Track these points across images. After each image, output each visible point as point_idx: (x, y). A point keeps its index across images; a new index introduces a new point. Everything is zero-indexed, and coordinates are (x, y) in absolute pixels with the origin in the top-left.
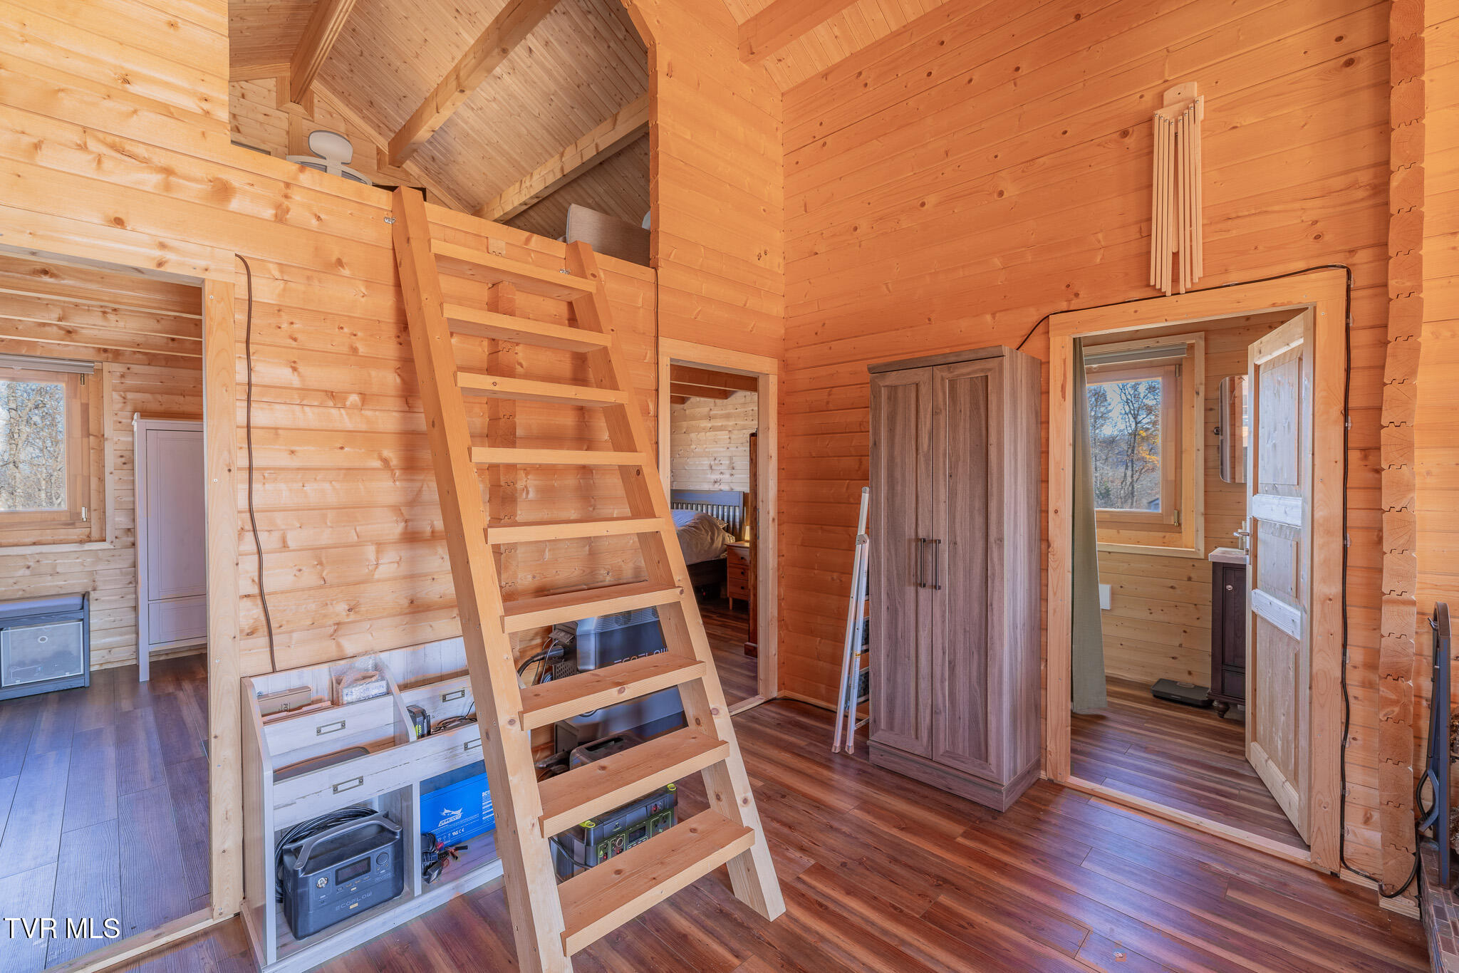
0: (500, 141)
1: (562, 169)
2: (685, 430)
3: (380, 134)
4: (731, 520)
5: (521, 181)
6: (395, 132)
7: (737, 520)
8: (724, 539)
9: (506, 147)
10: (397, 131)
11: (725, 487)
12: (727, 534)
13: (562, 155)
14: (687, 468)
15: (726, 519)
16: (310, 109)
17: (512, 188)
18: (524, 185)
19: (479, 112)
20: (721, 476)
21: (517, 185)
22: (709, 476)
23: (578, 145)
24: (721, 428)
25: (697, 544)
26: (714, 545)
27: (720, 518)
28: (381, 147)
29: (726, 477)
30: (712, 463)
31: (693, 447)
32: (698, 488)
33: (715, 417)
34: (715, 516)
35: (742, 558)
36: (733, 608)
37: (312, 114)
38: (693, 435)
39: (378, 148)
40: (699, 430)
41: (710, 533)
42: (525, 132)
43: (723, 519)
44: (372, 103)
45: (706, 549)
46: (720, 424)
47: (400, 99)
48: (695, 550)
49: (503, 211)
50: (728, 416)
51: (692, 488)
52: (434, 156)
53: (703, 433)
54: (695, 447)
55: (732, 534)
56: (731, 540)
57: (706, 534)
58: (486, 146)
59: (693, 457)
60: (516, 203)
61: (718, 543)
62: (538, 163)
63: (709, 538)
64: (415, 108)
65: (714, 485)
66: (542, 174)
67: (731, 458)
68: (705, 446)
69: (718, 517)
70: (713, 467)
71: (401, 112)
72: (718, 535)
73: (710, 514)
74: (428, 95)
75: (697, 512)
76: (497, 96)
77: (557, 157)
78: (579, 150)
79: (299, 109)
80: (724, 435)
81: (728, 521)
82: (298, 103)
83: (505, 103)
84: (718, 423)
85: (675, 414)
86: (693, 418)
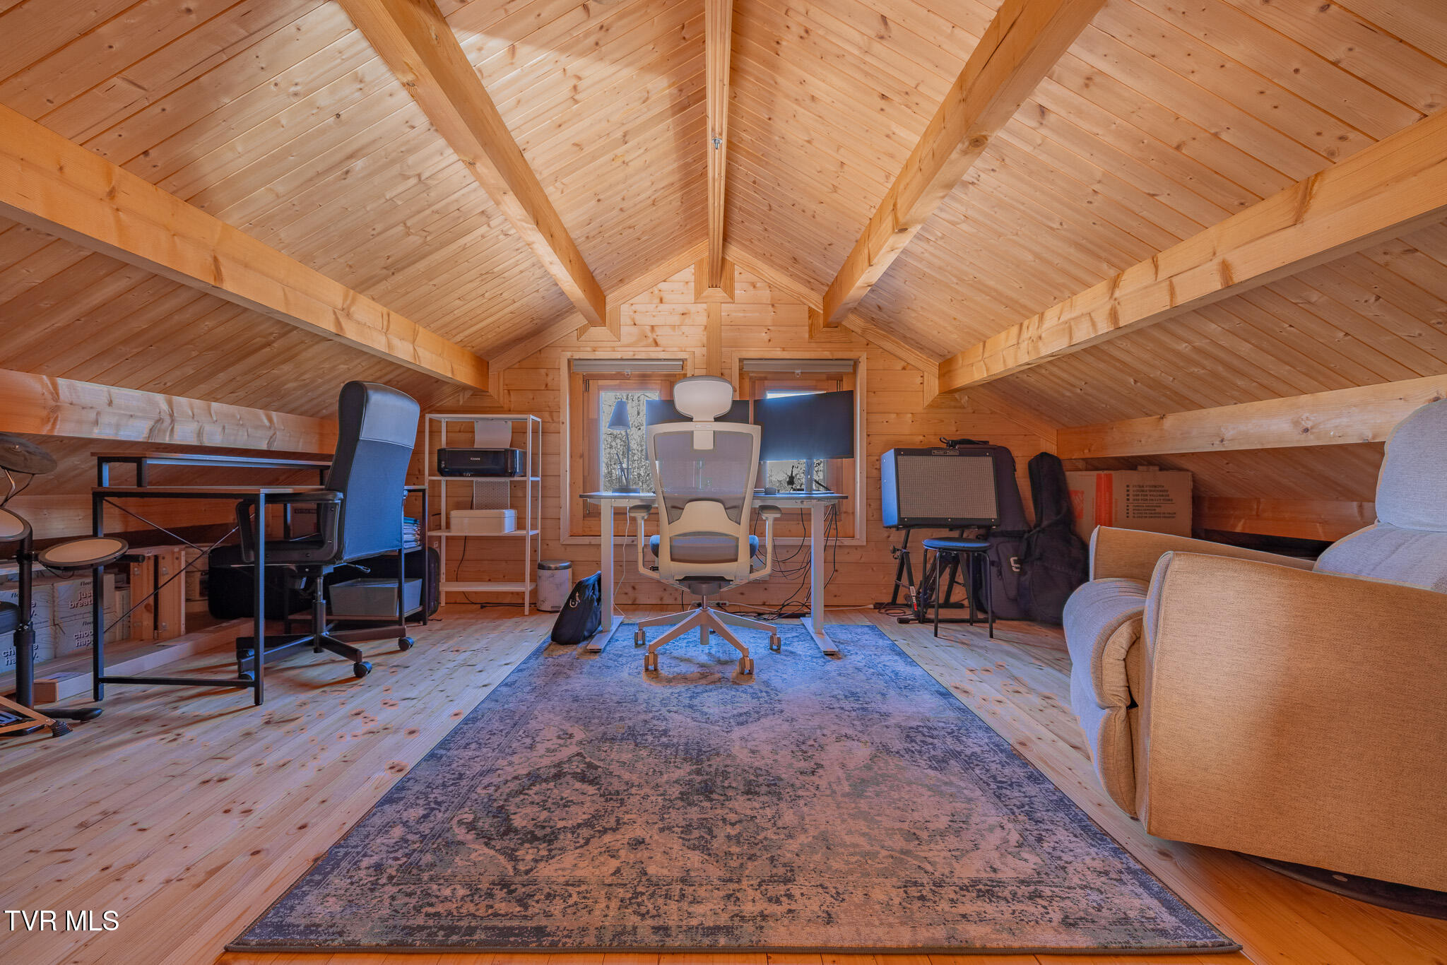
0: (977, 275)
1: (1114, 315)
3: (812, 289)
5: (1021, 325)
6: (828, 285)
9: (992, 283)
10: (830, 284)
13: (1114, 284)
16: (730, 291)
17: (1003, 335)
18: (1025, 335)
19: (940, 242)
21: (1015, 330)
23: (1161, 267)
28: (813, 307)
37: (732, 296)
39: (810, 310)
42: (1030, 257)
44: (795, 259)
47: (826, 249)
49: (987, 370)
52: (879, 304)
58: (956, 287)
60: (1011, 364)
62: (1055, 298)
64: (845, 254)
66: (1062, 319)
71: (829, 263)
74: (859, 236)
76: (970, 213)
77: (1101, 287)
78: (1163, 275)
79: (718, 293)
82: (716, 287)
83: (988, 222)
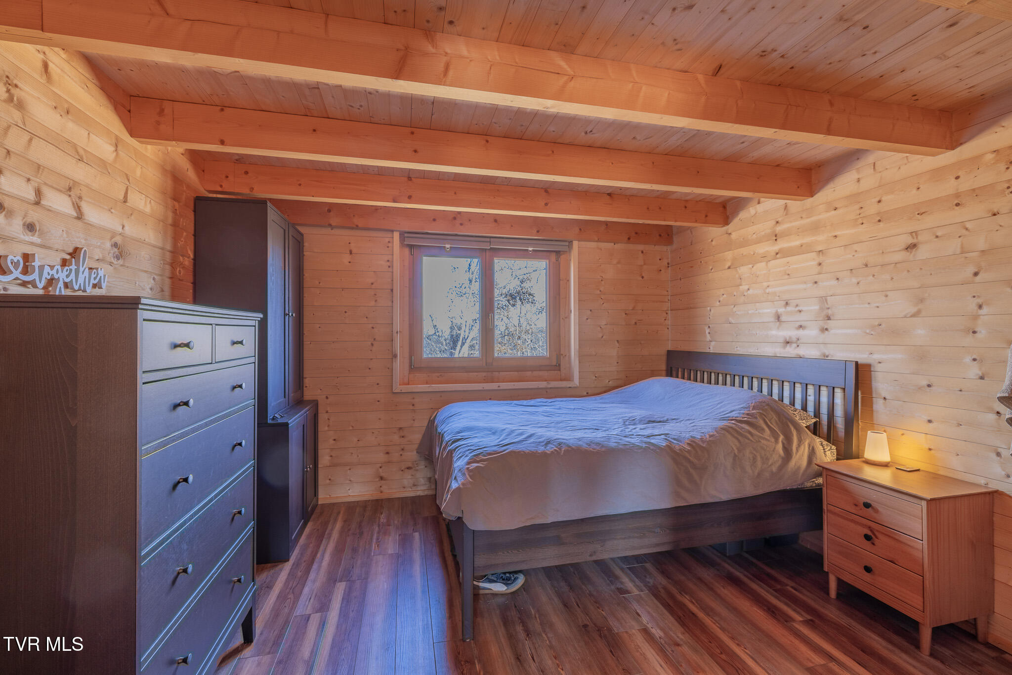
2: (729, 264)
4: (824, 410)
7: (839, 412)
8: (812, 452)
11: (811, 352)
12: (818, 440)
14: (733, 321)
15: (811, 407)
20: (801, 332)
22: (774, 332)
24: (801, 250)
25: (754, 458)
26: (792, 464)
27: (798, 405)
29: (812, 332)
30: (781, 310)
31: (744, 287)
32: (751, 350)
33: (787, 234)
34: (786, 401)
35: (867, 505)
36: (839, 595)
38: (744, 270)
40: (753, 260)
41: (781, 437)
43: (804, 408)
45: (774, 469)
46: (798, 243)
48: (748, 469)
50: (816, 228)
51: (740, 350)
53: (763, 264)
54: (746, 287)
55: (828, 440)
56: (827, 455)
57: (773, 440)
59: (745, 303)
61: (800, 458)
63: (780, 447)
65: (784, 347)
67: (823, 300)
68: (765, 284)
69: (793, 403)
70: (783, 318)
72: (800, 441)
73: (775, 396)
75: (750, 393)
80: (808, 261)
81: (817, 414)
84: (795, 242)
85: (713, 243)
86: (745, 243)
